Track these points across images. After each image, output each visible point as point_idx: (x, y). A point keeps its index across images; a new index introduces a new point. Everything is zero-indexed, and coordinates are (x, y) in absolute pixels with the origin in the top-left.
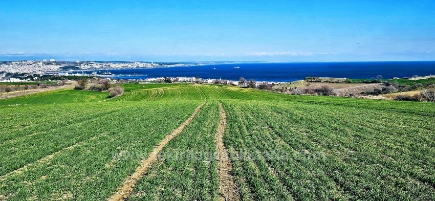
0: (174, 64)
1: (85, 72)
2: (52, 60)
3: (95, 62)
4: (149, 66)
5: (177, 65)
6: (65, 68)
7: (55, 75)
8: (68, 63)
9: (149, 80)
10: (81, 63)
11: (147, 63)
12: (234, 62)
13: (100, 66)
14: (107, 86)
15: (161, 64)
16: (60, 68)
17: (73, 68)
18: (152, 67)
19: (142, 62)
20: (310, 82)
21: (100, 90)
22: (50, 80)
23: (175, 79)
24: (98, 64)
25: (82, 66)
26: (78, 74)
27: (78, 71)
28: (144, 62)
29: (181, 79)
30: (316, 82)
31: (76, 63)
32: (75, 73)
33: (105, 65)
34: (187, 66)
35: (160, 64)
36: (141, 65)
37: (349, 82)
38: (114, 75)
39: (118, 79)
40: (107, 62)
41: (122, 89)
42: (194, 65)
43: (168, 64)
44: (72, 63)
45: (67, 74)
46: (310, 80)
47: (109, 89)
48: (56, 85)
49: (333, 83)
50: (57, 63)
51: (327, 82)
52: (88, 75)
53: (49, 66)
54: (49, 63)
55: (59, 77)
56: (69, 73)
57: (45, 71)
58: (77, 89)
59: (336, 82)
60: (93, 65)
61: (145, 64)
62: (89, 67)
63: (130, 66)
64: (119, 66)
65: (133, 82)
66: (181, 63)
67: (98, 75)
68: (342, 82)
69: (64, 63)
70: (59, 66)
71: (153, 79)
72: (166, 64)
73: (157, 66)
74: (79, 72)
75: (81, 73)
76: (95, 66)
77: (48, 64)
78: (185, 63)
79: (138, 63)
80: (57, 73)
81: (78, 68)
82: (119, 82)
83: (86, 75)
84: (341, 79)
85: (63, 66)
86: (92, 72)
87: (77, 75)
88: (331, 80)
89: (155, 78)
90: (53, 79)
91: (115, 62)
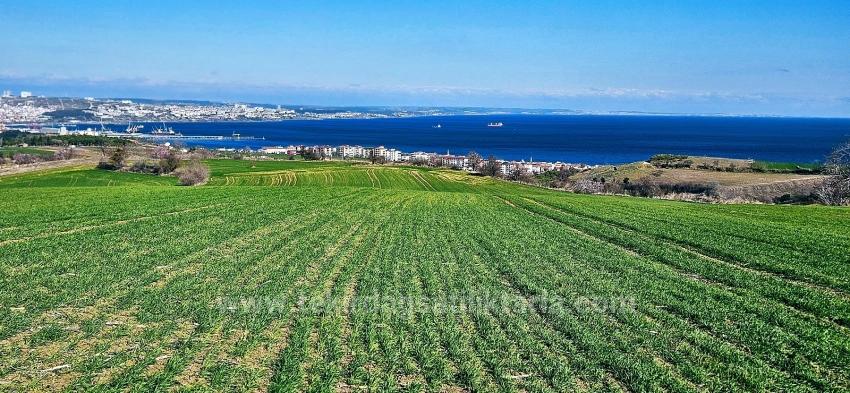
0: (335, 112)
1: (108, 127)
2: (24, 94)
3: (133, 100)
4: (271, 115)
5: (342, 115)
6: (58, 116)
7: (33, 131)
8: (67, 101)
9: (270, 151)
10: (98, 103)
11: (266, 106)
12: (489, 110)
13: (146, 112)
14: (171, 164)
15: (303, 112)
16: (46, 114)
17: (77, 114)
18: (279, 119)
19: (252, 105)
20: (663, 166)
21: (156, 171)
22: (25, 145)
23: (335, 149)
24: (142, 106)
25: (102, 112)
26: (89, 129)
27: (91, 122)
28: (259, 105)
29: (350, 151)
30: (677, 166)
31: (85, 103)
32: (84, 127)
33: (159, 111)
34: (367, 117)
35: (297, 111)
36: (250, 113)
37: (759, 171)
38: (180, 137)
39: (192, 147)
40: (164, 103)
41: (206, 171)
42: (386, 116)
43: (318, 112)
44: (76, 102)
45: (63, 132)
46: (664, 163)
47: (177, 170)
48: (50, 157)
49: (719, 170)
50: (39, 103)
51: (705, 168)
52: (118, 135)
53: (17, 110)
54: (19, 101)
55: (48, 138)
56: (69, 129)
57: (8, 120)
58: (103, 167)
59: (728, 170)
60: (127, 108)
61: (261, 109)
62: (118, 113)
63: (221, 114)
64: (193, 114)
65: (229, 154)
66: (352, 110)
67: (141, 136)
68: (742, 170)
69: (55, 101)
70: (42, 110)
71: (279, 150)
72: (314, 111)
73: (290, 114)
74: (93, 127)
75: (98, 128)
76: (133, 111)
77: (15, 104)
78: (363, 110)
79: (244, 107)
80: (39, 128)
81: (90, 116)
82: (195, 154)
83: (111, 134)
84: (741, 163)
85: (52, 109)
86: (126, 127)
87: (90, 132)
88: (716, 163)
89: (285, 147)
90: (33, 142)
91: (182, 104)
